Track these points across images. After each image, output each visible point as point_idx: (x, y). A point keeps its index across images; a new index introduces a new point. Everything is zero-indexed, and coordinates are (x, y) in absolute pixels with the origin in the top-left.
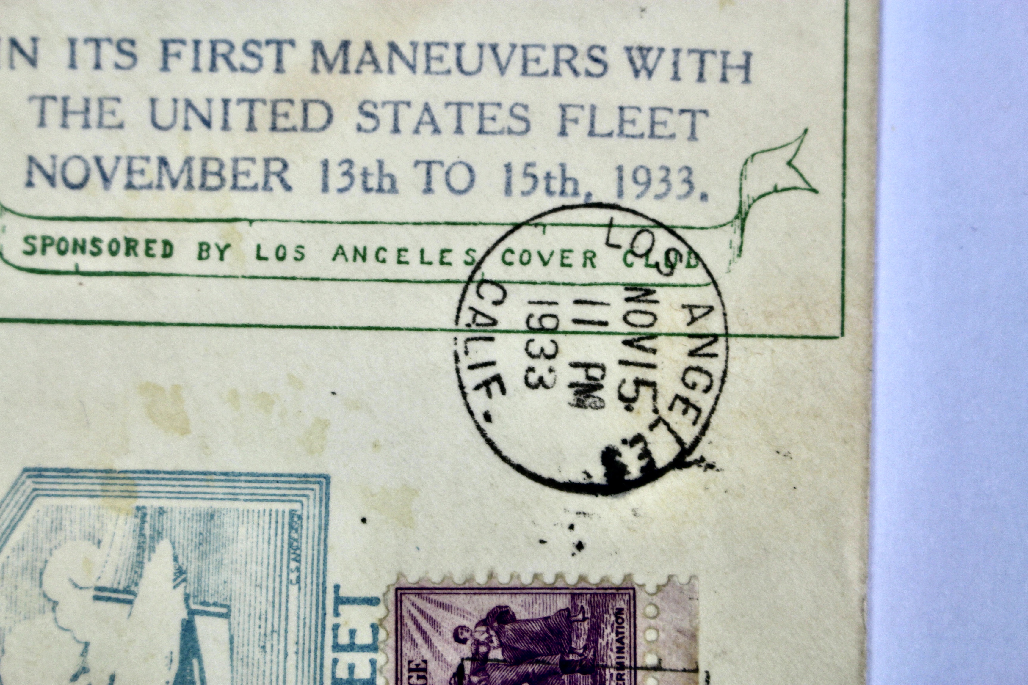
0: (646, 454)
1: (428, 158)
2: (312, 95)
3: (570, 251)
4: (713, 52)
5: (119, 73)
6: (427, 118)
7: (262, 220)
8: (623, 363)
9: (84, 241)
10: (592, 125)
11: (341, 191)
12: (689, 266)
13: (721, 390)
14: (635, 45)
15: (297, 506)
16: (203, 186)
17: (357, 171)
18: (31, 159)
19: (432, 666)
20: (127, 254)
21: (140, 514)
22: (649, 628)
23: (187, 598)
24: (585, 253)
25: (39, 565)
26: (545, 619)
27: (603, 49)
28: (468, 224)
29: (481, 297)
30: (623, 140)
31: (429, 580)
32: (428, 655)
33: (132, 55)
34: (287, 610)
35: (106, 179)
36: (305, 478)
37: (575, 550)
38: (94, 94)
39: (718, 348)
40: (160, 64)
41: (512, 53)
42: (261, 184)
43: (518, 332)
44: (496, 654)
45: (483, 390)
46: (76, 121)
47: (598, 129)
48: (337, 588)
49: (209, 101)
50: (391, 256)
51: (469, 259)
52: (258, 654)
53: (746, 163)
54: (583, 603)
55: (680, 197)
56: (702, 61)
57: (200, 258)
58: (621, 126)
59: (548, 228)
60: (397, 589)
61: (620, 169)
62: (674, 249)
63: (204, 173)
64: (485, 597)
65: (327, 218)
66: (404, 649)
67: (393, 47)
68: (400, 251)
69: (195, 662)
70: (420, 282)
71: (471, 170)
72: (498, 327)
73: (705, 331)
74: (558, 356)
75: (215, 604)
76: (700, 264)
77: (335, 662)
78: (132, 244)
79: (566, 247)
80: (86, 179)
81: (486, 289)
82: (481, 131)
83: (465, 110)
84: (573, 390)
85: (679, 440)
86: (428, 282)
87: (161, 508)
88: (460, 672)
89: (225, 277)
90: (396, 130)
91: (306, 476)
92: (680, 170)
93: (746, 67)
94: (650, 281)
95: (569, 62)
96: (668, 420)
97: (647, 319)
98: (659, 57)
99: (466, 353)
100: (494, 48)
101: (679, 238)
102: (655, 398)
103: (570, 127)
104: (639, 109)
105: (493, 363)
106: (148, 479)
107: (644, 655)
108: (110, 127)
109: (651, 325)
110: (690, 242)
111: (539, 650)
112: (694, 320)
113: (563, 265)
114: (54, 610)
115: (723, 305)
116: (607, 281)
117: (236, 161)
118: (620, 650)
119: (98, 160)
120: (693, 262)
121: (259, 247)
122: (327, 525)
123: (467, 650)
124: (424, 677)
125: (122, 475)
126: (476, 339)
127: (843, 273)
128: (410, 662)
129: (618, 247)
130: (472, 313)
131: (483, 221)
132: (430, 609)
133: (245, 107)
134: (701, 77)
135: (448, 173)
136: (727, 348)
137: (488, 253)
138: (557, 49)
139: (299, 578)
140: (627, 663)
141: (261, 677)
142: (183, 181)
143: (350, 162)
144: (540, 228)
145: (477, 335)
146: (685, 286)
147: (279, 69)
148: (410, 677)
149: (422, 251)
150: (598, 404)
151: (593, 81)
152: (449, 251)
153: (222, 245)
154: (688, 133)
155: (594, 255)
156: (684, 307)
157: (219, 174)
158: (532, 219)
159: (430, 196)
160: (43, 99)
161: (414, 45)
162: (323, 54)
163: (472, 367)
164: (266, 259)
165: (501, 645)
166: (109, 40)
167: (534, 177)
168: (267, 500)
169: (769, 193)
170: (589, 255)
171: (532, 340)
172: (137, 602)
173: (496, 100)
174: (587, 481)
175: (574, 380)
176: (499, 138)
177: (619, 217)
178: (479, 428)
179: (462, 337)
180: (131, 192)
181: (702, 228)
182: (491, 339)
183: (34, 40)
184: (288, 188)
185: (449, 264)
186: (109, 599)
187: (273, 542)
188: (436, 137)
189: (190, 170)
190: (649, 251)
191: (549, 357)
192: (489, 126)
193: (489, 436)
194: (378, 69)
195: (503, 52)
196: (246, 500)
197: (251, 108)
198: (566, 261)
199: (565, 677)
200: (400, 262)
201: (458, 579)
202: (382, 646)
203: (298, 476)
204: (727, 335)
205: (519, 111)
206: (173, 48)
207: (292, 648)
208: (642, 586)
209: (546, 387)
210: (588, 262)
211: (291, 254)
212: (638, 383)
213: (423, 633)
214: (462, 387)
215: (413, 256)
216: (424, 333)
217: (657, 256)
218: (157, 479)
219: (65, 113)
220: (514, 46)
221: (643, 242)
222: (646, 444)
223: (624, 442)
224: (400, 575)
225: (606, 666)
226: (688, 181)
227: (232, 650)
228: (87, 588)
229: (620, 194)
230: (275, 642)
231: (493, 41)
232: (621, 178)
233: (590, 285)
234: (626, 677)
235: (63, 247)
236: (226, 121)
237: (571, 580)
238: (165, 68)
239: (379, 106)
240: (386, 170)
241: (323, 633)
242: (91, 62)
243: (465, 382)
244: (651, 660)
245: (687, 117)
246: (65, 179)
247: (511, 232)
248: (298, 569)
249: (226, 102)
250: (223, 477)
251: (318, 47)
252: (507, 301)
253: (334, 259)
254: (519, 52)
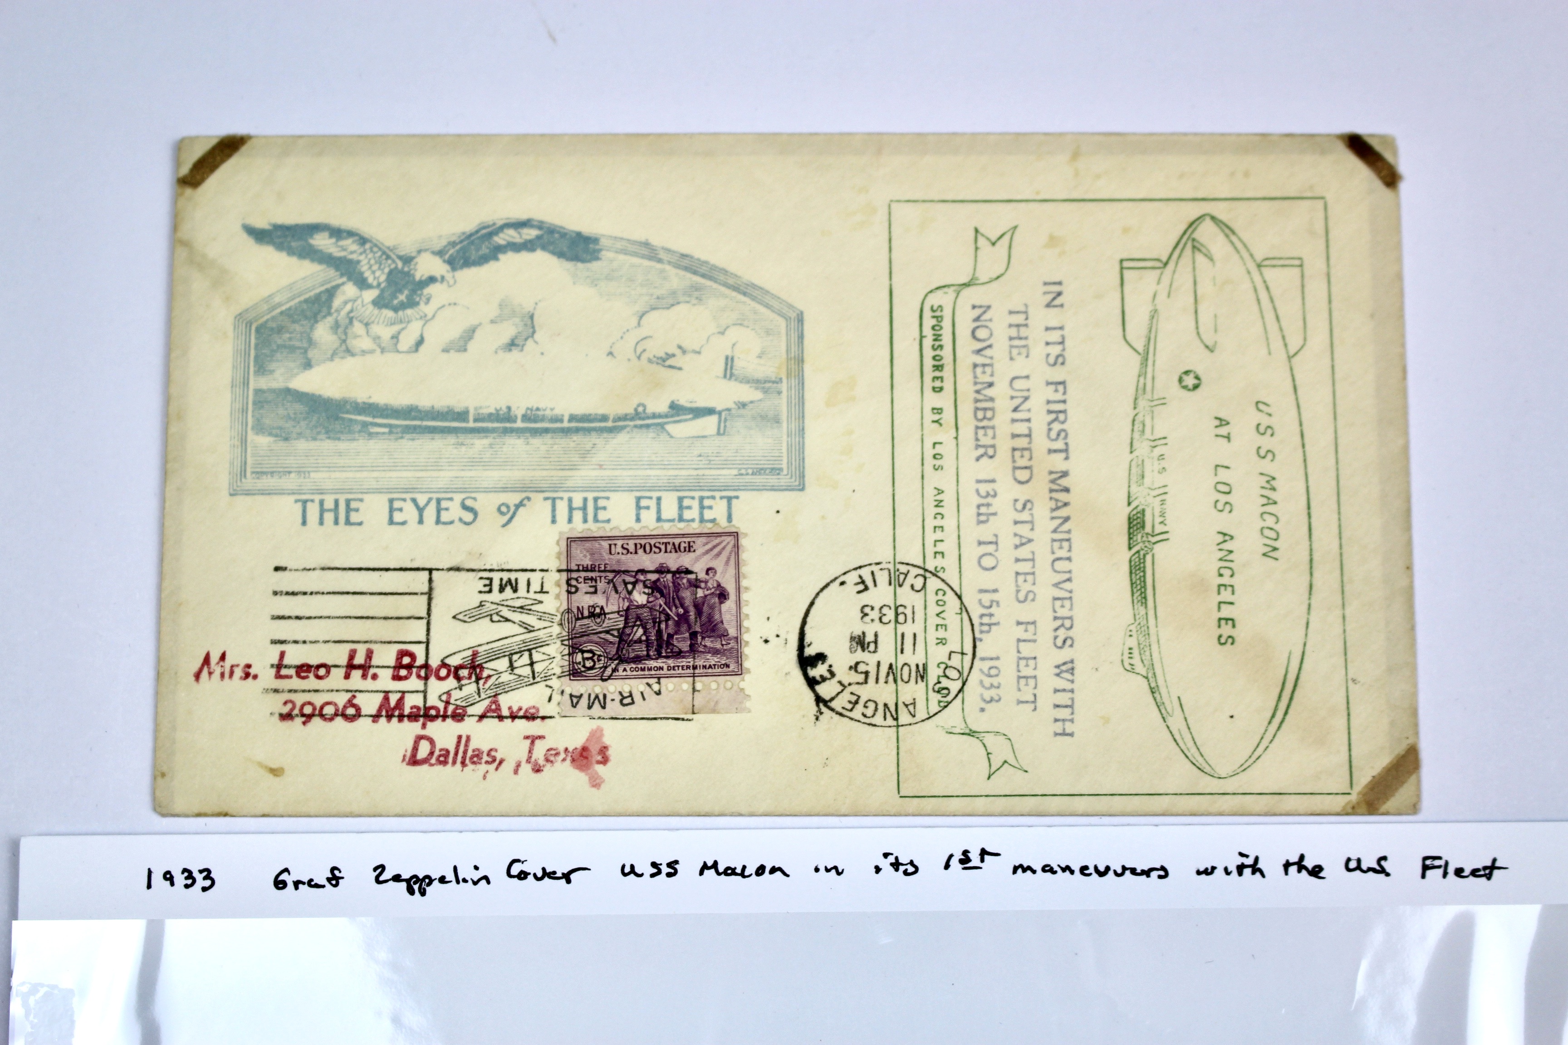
0: (824, 679)
1: (999, 542)
2: (1035, 471)
3: (946, 630)
4: (1072, 713)
5: (1044, 356)
6: (1024, 540)
7: (957, 444)
8: (879, 663)
9: (940, 340)
10: (1024, 641)
11: (977, 491)
12: (940, 702)
13: (864, 723)
14: (1074, 665)
15: (785, 472)
16: (977, 409)
17: (989, 500)
18: (989, 307)
19: (692, 555)
20: (934, 366)
21: (778, 380)
22: (718, 685)
23: (729, 410)
24: (945, 639)
25: (746, 323)
26: (722, 622)
27: (1071, 646)
28: (960, 568)
29: (916, 577)
30: (1015, 660)
31: (743, 552)
32: (698, 552)
33: (1055, 364)
34: (723, 468)
35: (978, 352)
36: (802, 476)
37: (764, 639)
38: (1029, 342)
39: (890, 721)
40: (1050, 380)
41: (1066, 590)
42: (980, 443)
43: (895, 600)
44: (700, 593)
45: (859, 580)
46: (1013, 332)
47: (1021, 644)
48: (737, 497)
49: (1029, 410)
50: (939, 522)
51: (938, 569)
52: (696, 453)
53: (1004, 735)
54: (733, 644)
55: (982, 695)
56: (1066, 706)
57: (933, 409)
58: (1024, 658)
59: (959, 616)
60: (737, 533)
61: (998, 658)
62: (949, 693)
63: (985, 409)
64: (734, 585)
65: (960, 484)
66: (701, 539)
67: (1067, 519)
68: (942, 527)
69: (690, 416)
70: (923, 540)
71: (993, 568)
72: (898, 588)
73: (899, 712)
74: (881, 624)
75: (725, 426)
76: (941, 709)
77: (693, 498)
78: (940, 368)
79: (948, 628)
80: (979, 340)
81: (920, 580)
82: (1017, 574)
83: (1030, 564)
84: (860, 634)
85: (832, 699)
86: (924, 545)
87: (781, 392)
88: (688, 572)
89: (922, 424)
90: (1016, 523)
91: (804, 476)
92: (998, 695)
93: (1064, 734)
94: (929, 678)
95: (1062, 625)
96: (845, 691)
97: (906, 678)
98: (1069, 680)
99: (881, 569)
100: (1069, 580)
101: (957, 696)
102: (858, 683)
103: (1023, 627)
104: (1035, 669)
105: (875, 585)
106: (799, 384)
107: (700, 682)
108: (1010, 352)
109: (902, 680)
110: (954, 701)
111: (704, 618)
112: (907, 706)
113: (937, 626)
114: (719, 333)
115: (916, 723)
116: (929, 652)
117: (993, 428)
118: (704, 667)
119: (990, 346)
120: (942, 704)
121: (941, 443)
122: (775, 490)
123: (702, 575)
124: (685, 551)
125: (800, 368)
126: (890, 575)
127: (939, 796)
128: (694, 542)
129: (950, 659)
130: (906, 572)
131: (962, 577)
132: (725, 554)
133: (1026, 432)
134: (1057, 706)
135: (990, 554)
136: (890, 727)
137: (943, 580)
138: (1071, 618)
139: (742, 475)
140: (697, 671)
141: (683, 455)
142: (980, 397)
143: (995, 495)
144: (959, 612)
145: (892, 575)
146: (927, 700)
147: (1050, 451)
148: (685, 542)
149: (942, 541)
150: (853, 649)
151: (1052, 640)
152: (943, 557)
153: (940, 421)
154: (1022, 699)
155: (944, 644)
156: (914, 699)
157: (985, 418)
158: (965, 606)
159: (976, 544)
160: (1026, 312)
161: (1069, 532)
162: (1061, 477)
163: (873, 573)
164: (934, 447)
165: (706, 596)
166: (1064, 350)
167: (991, 607)
168: (788, 454)
169: (986, 750)
170: (944, 641)
171: (890, 608)
172: (725, 382)
173: (1037, 582)
174: (806, 644)
175: (867, 634)
176: (1013, 585)
177: (968, 659)
178: (836, 578)
179: (891, 566)
180: (971, 367)
181: (963, 709)
182: (890, 584)
183: (1062, 306)
184: (978, 459)
185: (935, 557)
186: (726, 364)
187: (763, 458)
188: (1013, 547)
189: (986, 400)
190: (948, 678)
191: (880, 619)
192: (1021, 578)
193: (831, 584)
194: (1053, 510)
195: (1067, 586)
196: (788, 441)
197: (1026, 436)
198: (939, 627)
199: (687, 635)
200: (935, 527)
201: (743, 569)
202: (703, 525)
203: (803, 472)
204: (898, 726)
205: (1031, 596)
206: (1061, 388)
207: (700, 472)
208: (743, 680)
209: (862, 618)
210: (939, 641)
211: (938, 463)
212: (867, 673)
213: (711, 549)
214: (860, 567)
215: (939, 535)
216: (892, 544)
217: (945, 683)
218: (799, 389)
219: (1018, 326)
220: (1071, 592)
221: (953, 674)
222: (830, 679)
223: (830, 666)
224: (746, 535)
225: (694, 658)
226: (992, 700)
227: (698, 437)
228: (733, 351)
229: (983, 659)
230: (703, 462)
231: (1073, 578)
232: (992, 659)
233: (926, 642)
234: (688, 671)
235: (937, 328)
236: (1017, 421)
237: (746, 637)
238: (1048, 383)
239: (1031, 512)
240: (992, 518)
241: (710, 490)
242: (1050, 340)
243: (863, 569)
244: (698, 686)
245: (1032, 699)
246: (978, 327)
247: (956, 594)
248: (747, 474)
249: (1029, 420)
250: (801, 428)
251: (1065, 474)
252: (914, 592)
253: (935, 488)
254: (1067, 595)
